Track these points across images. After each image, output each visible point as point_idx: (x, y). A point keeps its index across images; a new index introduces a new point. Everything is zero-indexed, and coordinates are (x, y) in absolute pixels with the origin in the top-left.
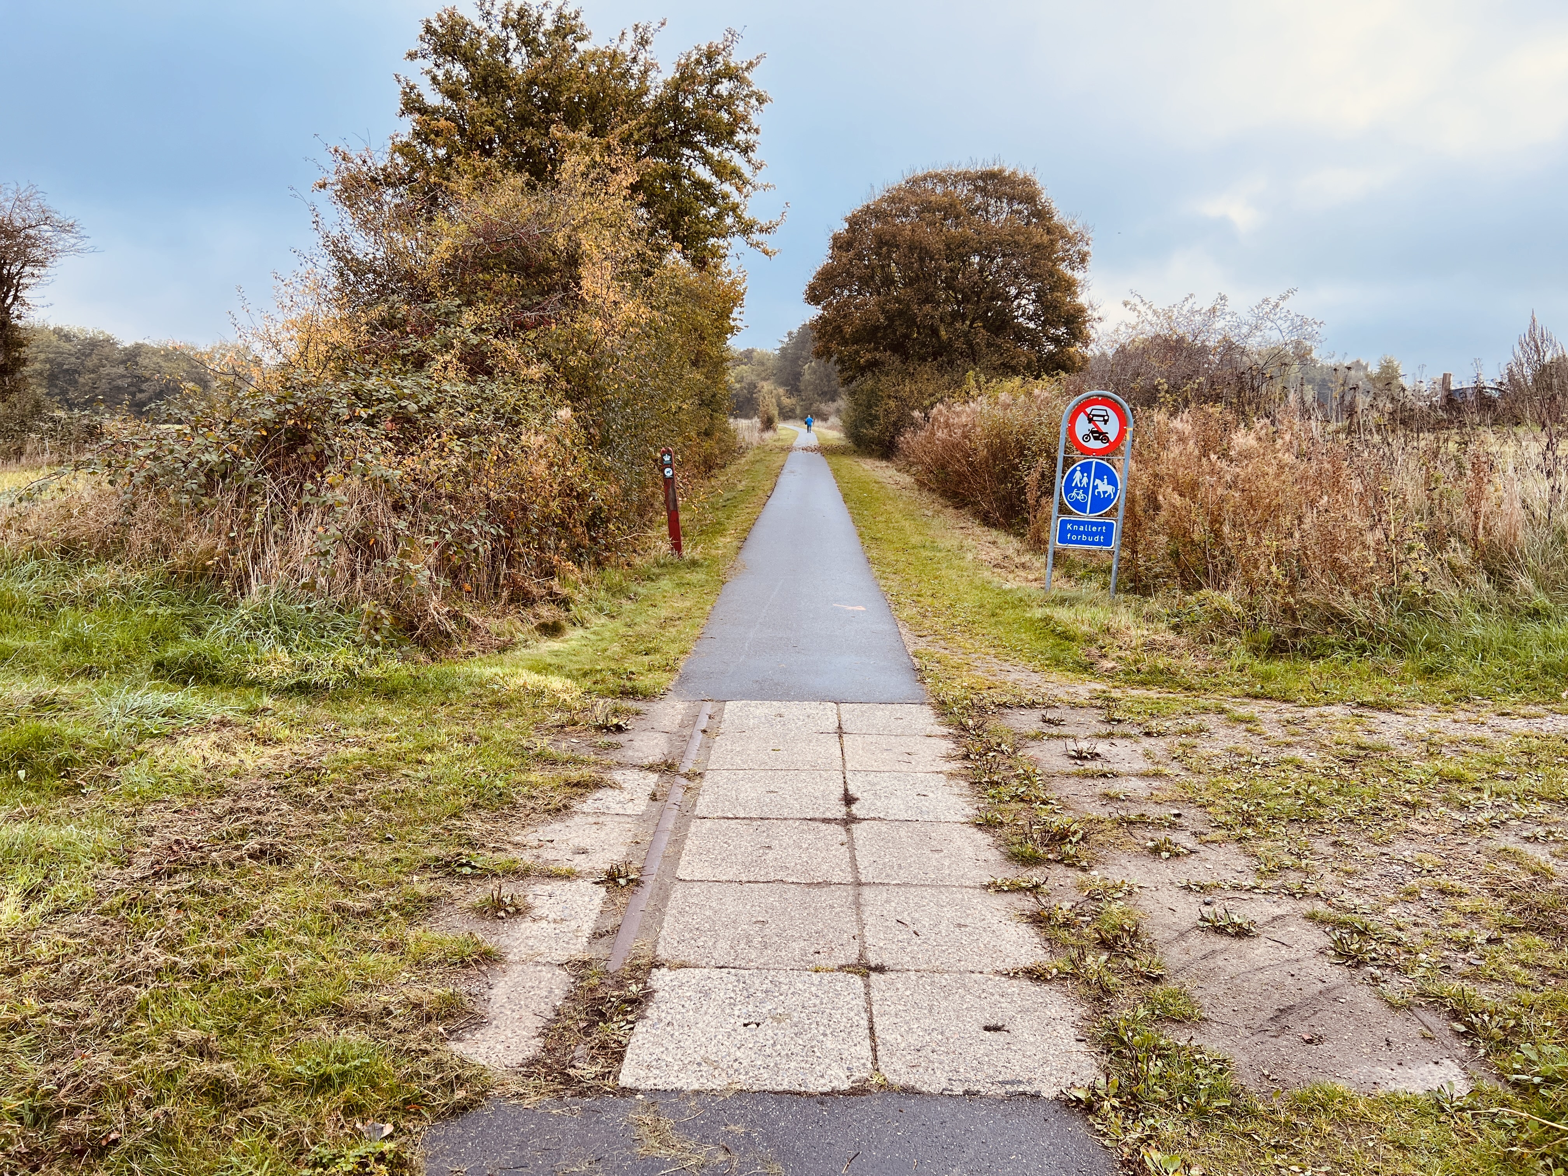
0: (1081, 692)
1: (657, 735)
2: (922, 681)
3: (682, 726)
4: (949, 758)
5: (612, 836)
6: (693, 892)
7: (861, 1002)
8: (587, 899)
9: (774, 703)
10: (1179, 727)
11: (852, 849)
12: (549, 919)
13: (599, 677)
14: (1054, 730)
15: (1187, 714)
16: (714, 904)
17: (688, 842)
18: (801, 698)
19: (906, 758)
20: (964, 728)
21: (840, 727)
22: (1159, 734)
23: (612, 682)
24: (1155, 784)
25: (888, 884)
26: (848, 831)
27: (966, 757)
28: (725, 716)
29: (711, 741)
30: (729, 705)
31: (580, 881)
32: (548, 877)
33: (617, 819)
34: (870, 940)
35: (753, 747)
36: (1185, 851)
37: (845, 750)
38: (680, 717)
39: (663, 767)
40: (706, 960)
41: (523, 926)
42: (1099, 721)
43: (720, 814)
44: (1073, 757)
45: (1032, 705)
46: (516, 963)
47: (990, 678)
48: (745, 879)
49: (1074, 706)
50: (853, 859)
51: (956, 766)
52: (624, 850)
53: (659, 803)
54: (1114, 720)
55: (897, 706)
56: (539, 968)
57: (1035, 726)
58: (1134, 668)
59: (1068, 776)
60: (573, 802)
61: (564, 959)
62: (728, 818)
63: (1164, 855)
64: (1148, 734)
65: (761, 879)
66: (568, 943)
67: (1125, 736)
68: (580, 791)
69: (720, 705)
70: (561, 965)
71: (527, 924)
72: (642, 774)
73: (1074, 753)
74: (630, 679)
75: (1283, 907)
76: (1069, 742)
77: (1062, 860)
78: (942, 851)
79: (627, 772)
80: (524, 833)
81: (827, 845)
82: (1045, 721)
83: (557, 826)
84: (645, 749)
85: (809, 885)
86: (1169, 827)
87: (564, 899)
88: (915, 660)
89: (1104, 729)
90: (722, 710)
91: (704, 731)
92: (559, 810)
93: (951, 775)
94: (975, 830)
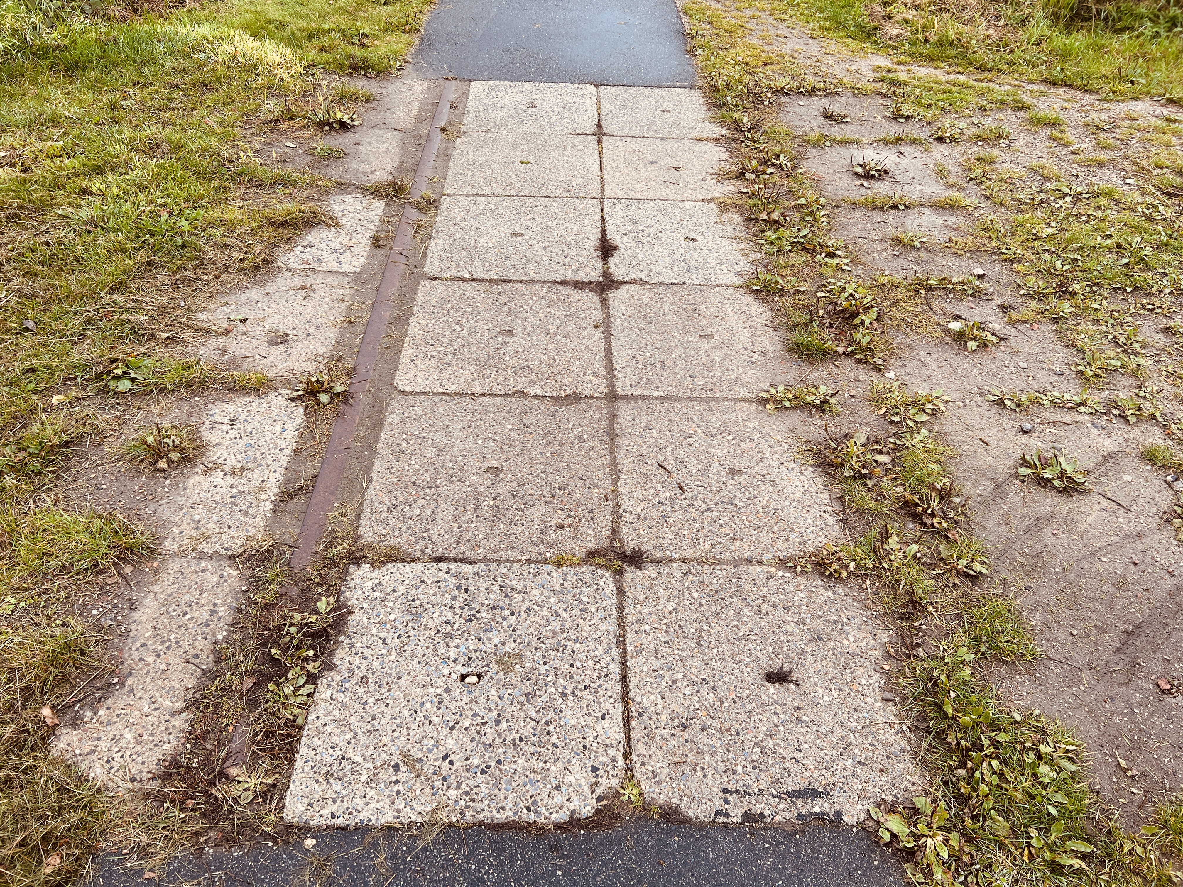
0: (863, 70)
1: (388, 135)
2: (692, 52)
3: (419, 119)
4: (721, 176)
5: (321, 310)
6: (413, 415)
7: (611, 626)
8: (278, 428)
9: (527, 85)
10: (974, 130)
11: (608, 335)
12: (227, 468)
13: (325, 41)
14: (836, 132)
15: (983, 109)
16: (438, 437)
17: (413, 321)
18: (556, 78)
19: (672, 175)
20: (737, 127)
21: (599, 125)
22: (953, 139)
23: (343, 49)
24: (952, 220)
25: (648, 397)
26: (604, 301)
27: (740, 175)
28: (469, 104)
29: (451, 145)
30: (476, 87)
31: (272, 395)
32: (232, 389)
33: (329, 279)
34: (626, 503)
35: (498, 157)
36: (994, 339)
37: (604, 163)
38: (417, 105)
39: (391, 192)
40: (422, 543)
41: (191, 481)
42: (884, 117)
43: (453, 273)
44: (858, 175)
45: (813, 92)
46: (174, 555)
47: (766, 48)
48: (478, 390)
49: (857, 93)
50: (609, 351)
51: (728, 188)
52: (332, 334)
53: (382, 252)
54: (902, 116)
55: (664, 92)
56: (203, 564)
57: (815, 124)
58: (921, 37)
59: (854, 206)
60: (278, 251)
61: (236, 547)
62: (463, 280)
63: (972, 345)
64: (941, 140)
65: (498, 389)
66: (246, 514)
67: (915, 142)
68: (286, 232)
69: (463, 86)
70: (232, 557)
71: (197, 478)
72: (366, 201)
73: (859, 170)
74: (363, 45)
75: (1114, 436)
76: (853, 149)
77: (853, 352)
78: (712, 336)
79: (348, 198)
80: (211, 306)
81: (579, 327)
82: (826, 117)
83: (254, 294)
84: (372, 159)
85: (556, 399)
86: (973, 295)
87: (249, 428)
88: (685, 19)
89: (893, 130)
90: (466, 94)
91: (443, 130)
92: (257, 268)
93: (723, 206)
94: (750, 298)
